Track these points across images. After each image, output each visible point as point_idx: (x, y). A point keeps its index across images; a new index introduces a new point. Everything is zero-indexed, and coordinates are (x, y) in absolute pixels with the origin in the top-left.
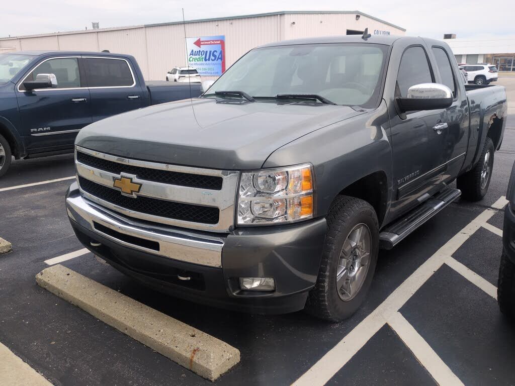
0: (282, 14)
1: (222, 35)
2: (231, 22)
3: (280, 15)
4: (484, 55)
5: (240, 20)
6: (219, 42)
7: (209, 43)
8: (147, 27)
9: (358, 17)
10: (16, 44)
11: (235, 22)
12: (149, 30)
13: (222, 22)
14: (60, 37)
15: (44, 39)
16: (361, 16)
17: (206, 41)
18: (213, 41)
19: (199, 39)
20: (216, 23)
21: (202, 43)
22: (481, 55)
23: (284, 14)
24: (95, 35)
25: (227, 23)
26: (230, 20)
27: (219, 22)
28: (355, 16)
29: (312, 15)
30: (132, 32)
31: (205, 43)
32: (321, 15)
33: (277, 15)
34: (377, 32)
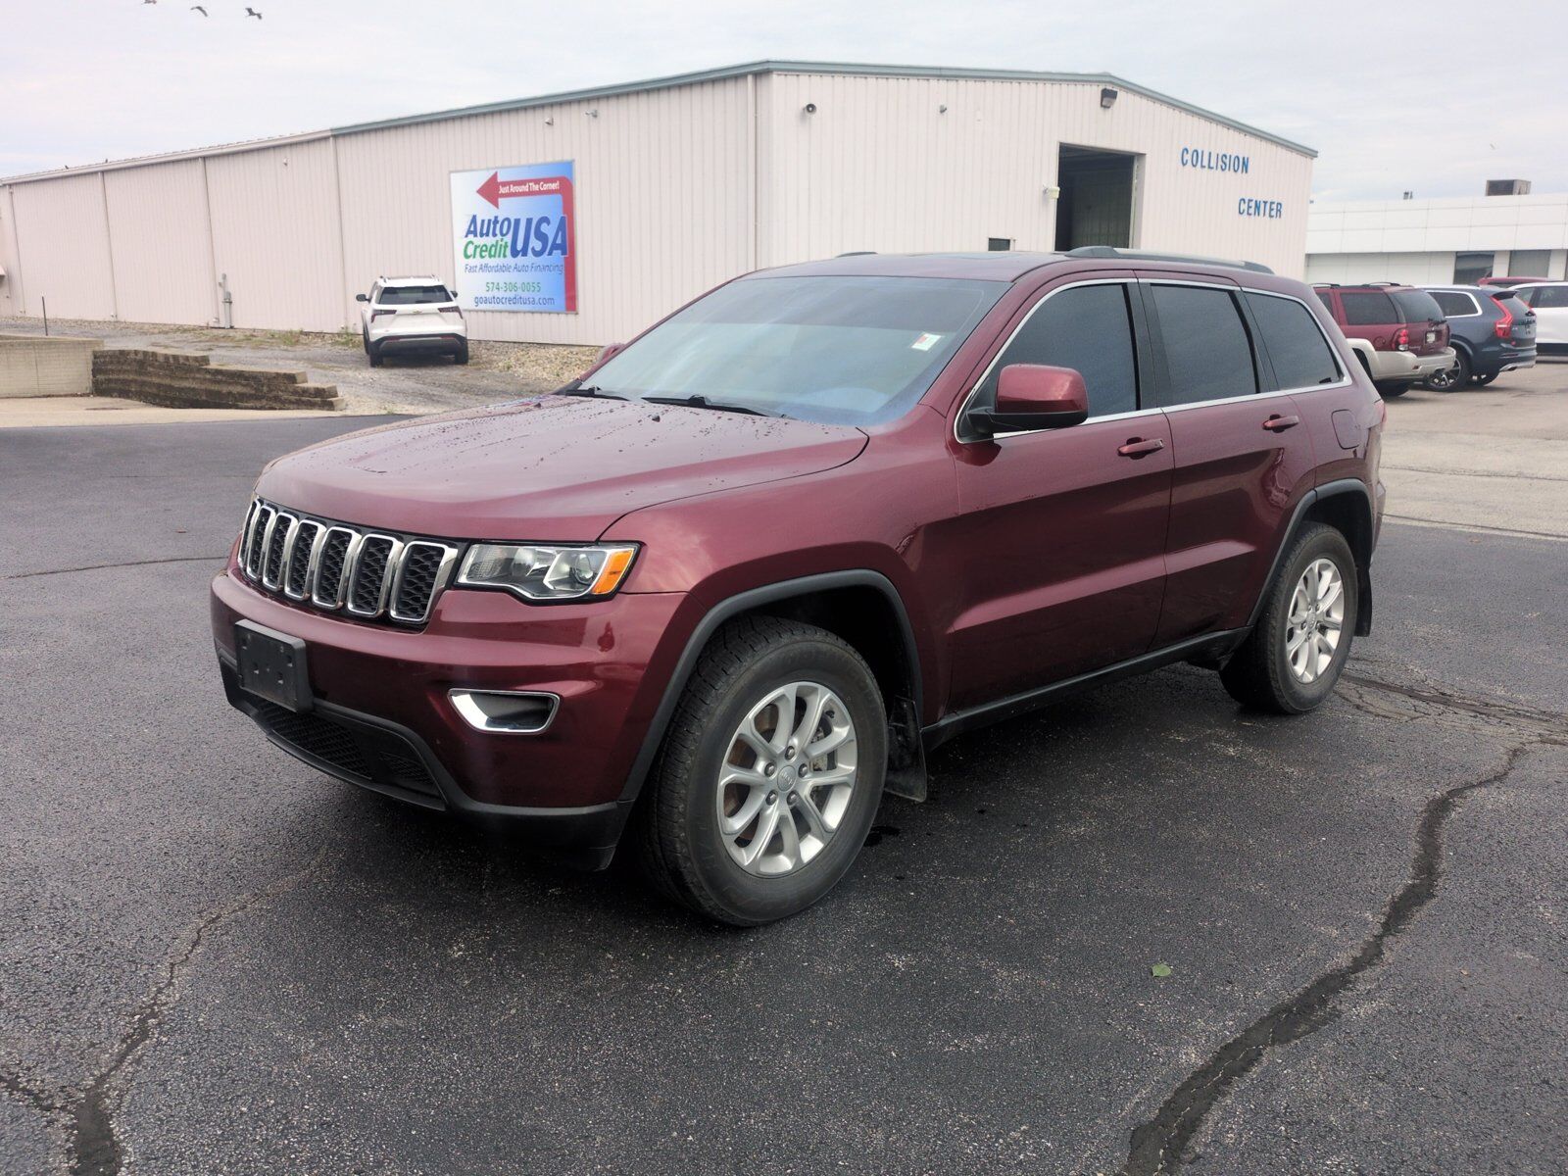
0: (761, 72)
1: (566, 158)
2: (593, 106)
3: (755, 75)
5: (623, 100)
6: (554, 186)
7: (524, 188)
8: (340, 134)
9: (1108, 96)
11: (605, 109)
13: (566, 109)
14: (108, 179)
16: (1121, 95)
17: (516, 183)
18: (537, 182)
19: (495, 177)
20: (545, 115)
21: (504, 190)
23: (768, 72)
24: (198, 167)
25: (573, 119)
26: (589, 100)
27: (556, 111)
28: (1095, 91)
29: (903, 83)
30: (294, 156)
31: (514, 189)
32: (943, 83)
33: (744, 76)
34: (1193, 158)
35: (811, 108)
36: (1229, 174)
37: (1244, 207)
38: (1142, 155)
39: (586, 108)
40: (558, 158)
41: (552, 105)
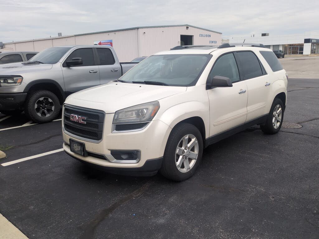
0: (138, 28)
1: (111, 39)
2: (115, 32)
3: (137, 29)
4: (283, 45)
5: (119, 32)
6: (109, 43)
7: (105, 44)
8: (76, 36)
9: (187, 28)
10: (13, 46)
11: (117, 33)
12: (77, 38)
13: (111, 33)
14: (34, 42)
15: (27, 43)
16: (189, 27)
17: (104, 43)
18: (107, 43)
19: (100, 42)
20: (108, 33)
21: (102, 44)
22: (281, 45)
23: (139, 28)
24: (51, 40)
25: (112, 34)
26: (114, 31)
27: (109, 33)
28: (185, 27)
29: (157, 28)
30: (69, 39)
31: (103, 44)
32: (163, 28)
33: (136, 29)
34: (201, 35)
35: (145, 33)
36: (207, 37)
37: (210, 42)
38: (193, 36)
39: (114, 33)
40: (110, 39)
41: (109, 32)
